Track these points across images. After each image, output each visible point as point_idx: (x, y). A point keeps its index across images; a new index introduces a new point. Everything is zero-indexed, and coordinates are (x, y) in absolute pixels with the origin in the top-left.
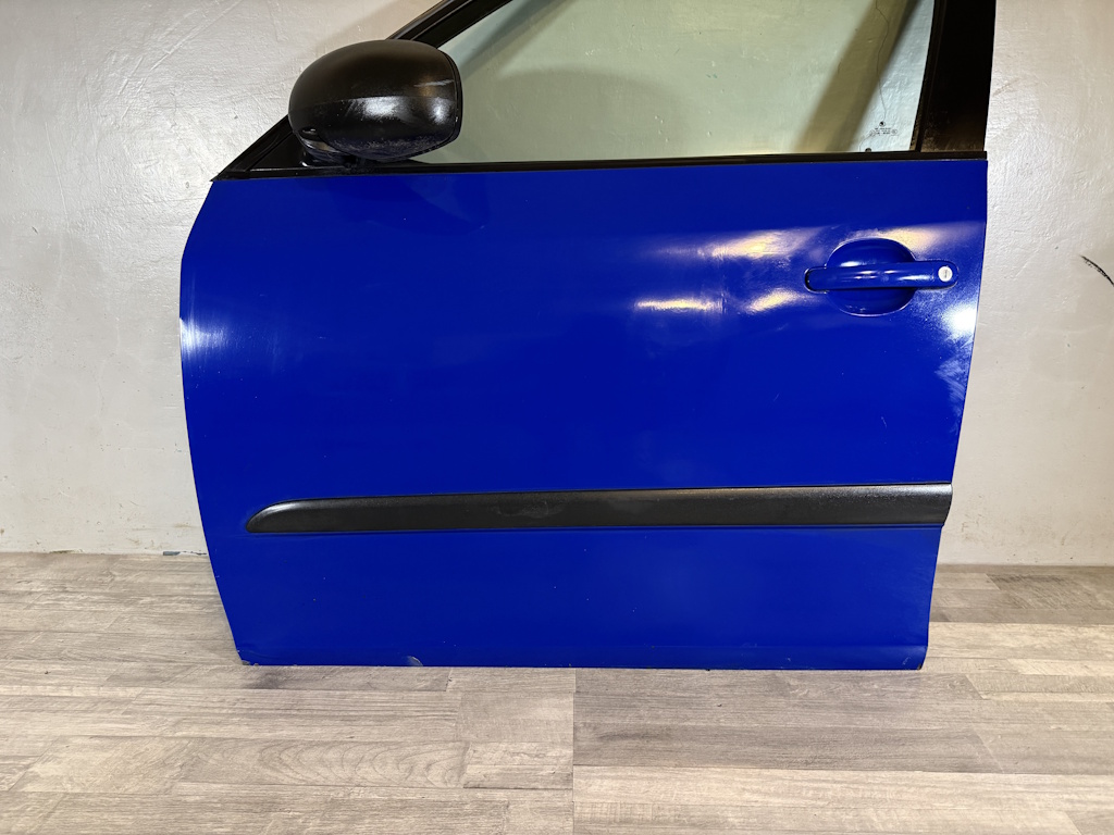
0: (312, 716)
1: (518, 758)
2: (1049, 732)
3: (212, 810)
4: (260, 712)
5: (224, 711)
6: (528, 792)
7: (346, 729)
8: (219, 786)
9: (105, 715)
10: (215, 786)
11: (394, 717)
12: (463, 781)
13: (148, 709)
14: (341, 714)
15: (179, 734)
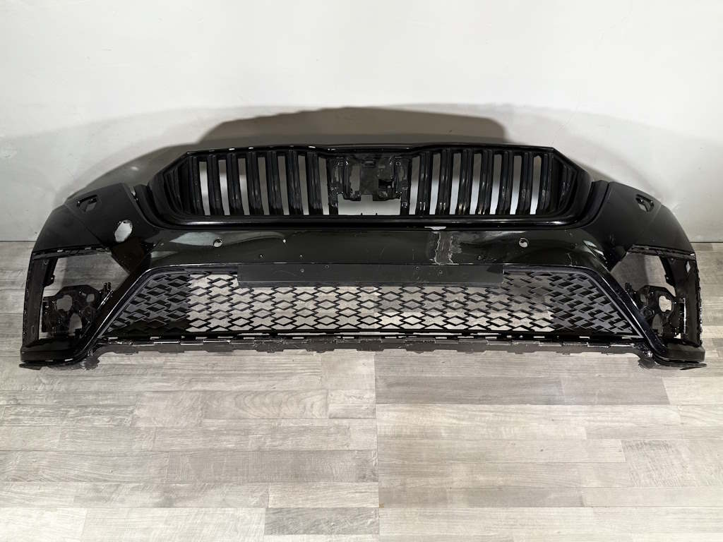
0: (252, 375)
1: (350, 399)
2: (594, 378)
3: (223, 434)
4: (227, 372)
5: (210, 372)
6: (356, 420)
7: (271, 383)
8: (222, 421)
9: (154, 377)
10: (220, 421)
11: (292, 374)
12: (328, 414)
13: (173, 371)
14: (267, 372)
15: (193, 389)
